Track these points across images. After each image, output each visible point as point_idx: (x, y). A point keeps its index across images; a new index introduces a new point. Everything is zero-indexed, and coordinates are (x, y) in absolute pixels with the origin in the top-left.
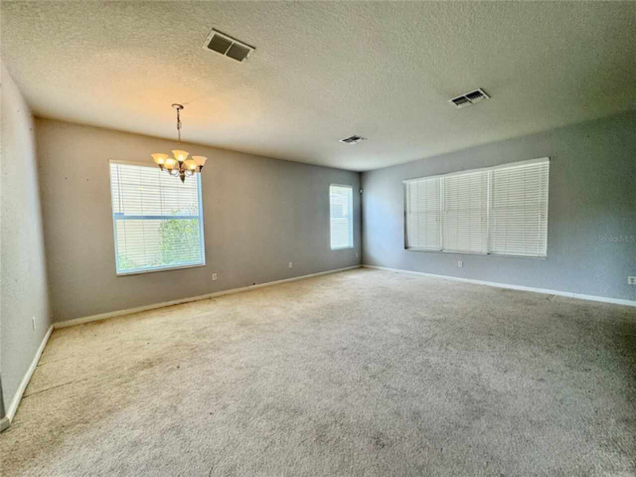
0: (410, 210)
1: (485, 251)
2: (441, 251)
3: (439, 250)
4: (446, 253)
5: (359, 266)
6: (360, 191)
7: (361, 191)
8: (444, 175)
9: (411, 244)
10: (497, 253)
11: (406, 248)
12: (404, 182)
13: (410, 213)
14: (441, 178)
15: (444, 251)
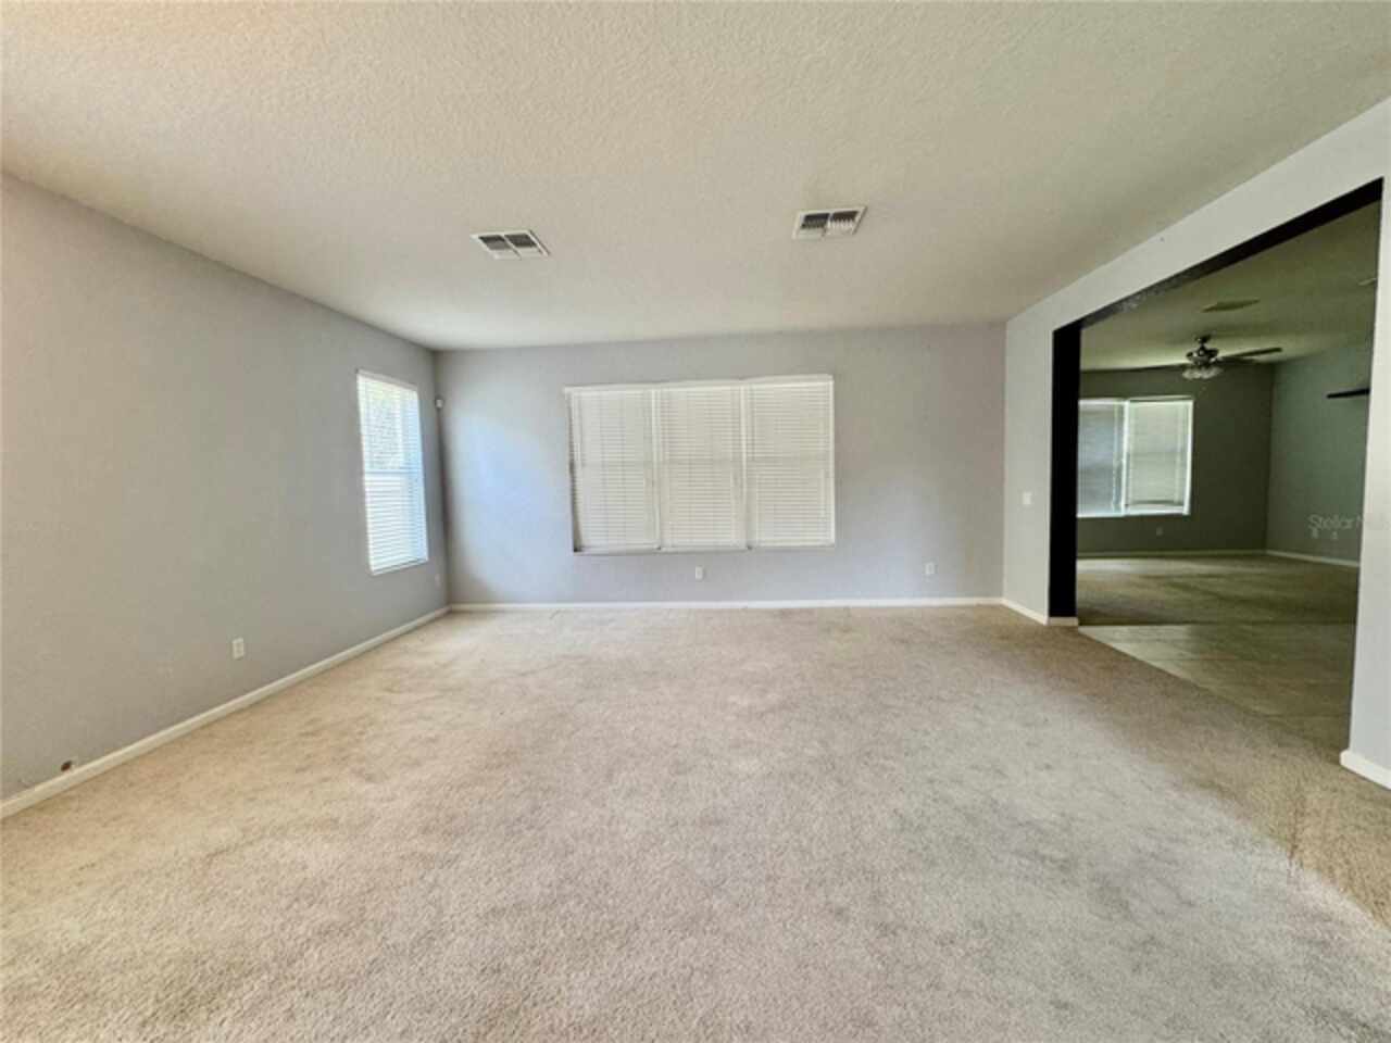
0: (583, 460)
1: (741, 542)
2: (659, 548)
3: (656, 546)
4: (666, 553)
5: (444, 610)
6: (435, 403)
7: (439, 404)
8: (660, 385)
9: (590, 538)
10: (763, 545)
11: (576, 550)
12: (567, 390)
13: (583, 465)
14: (654, 392)
15: (664, 549)
